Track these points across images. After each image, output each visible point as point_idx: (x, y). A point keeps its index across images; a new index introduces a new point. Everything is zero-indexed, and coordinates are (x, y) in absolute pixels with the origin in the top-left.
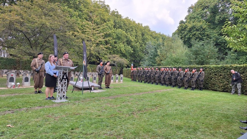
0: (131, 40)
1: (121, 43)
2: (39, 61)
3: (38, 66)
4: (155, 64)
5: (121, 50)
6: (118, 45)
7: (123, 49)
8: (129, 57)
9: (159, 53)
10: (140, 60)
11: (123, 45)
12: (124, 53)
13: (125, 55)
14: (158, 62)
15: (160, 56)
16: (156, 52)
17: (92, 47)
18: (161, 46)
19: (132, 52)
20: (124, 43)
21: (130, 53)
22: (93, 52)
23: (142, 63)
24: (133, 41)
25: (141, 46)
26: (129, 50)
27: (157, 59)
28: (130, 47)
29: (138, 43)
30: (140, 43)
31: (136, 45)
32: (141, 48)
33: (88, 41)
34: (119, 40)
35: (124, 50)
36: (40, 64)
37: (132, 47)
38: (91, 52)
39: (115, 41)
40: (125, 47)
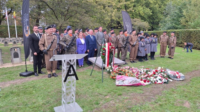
0: (150, 3)
1: (140, 6)
2: (49, 37)
3: (47, 44)
4: (178, 25)
5: (139, 13)
6: (137, 9)
7: (141, 12)
8: (148, 20)
9: (184, 13)
10: (159, 21)
11: (142, 8)
12: (143, 15)
13: (144, 18)
14: (183, 23)
15: (186, 16)
16: (181, 12)
17: (113, 13)
18: (188, 6)
19: (151, 14)
20: (142, 6)
21: (149, 15)
22: (114, 18)
23: (161, 25)
24: (152, 3)
25: (160, 7)
26: (147, 13)
27: (182, 20)
28: (149, 9)
29: (157, 5)
30: (159, 4)
31: (154, 6)
32: (160, 9)
33: (109, 6)
34: (138, 3)
35: (143, 13)
36: (50, 41)
37: (151, 9)
38: (112, 18)
39: (134, 5)
40: (144, 10)
